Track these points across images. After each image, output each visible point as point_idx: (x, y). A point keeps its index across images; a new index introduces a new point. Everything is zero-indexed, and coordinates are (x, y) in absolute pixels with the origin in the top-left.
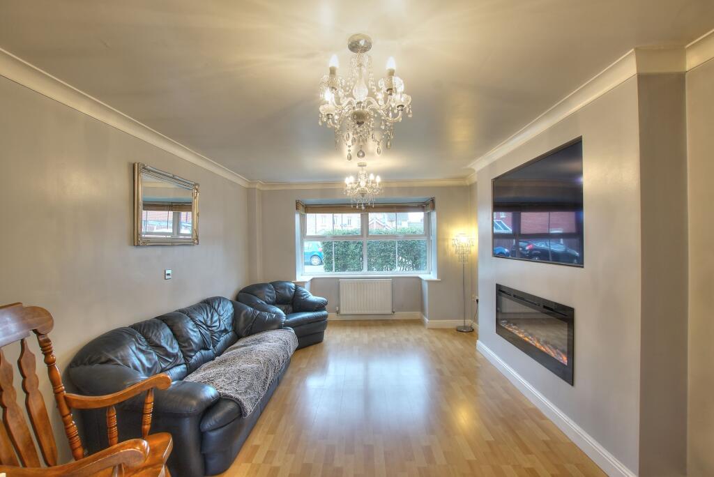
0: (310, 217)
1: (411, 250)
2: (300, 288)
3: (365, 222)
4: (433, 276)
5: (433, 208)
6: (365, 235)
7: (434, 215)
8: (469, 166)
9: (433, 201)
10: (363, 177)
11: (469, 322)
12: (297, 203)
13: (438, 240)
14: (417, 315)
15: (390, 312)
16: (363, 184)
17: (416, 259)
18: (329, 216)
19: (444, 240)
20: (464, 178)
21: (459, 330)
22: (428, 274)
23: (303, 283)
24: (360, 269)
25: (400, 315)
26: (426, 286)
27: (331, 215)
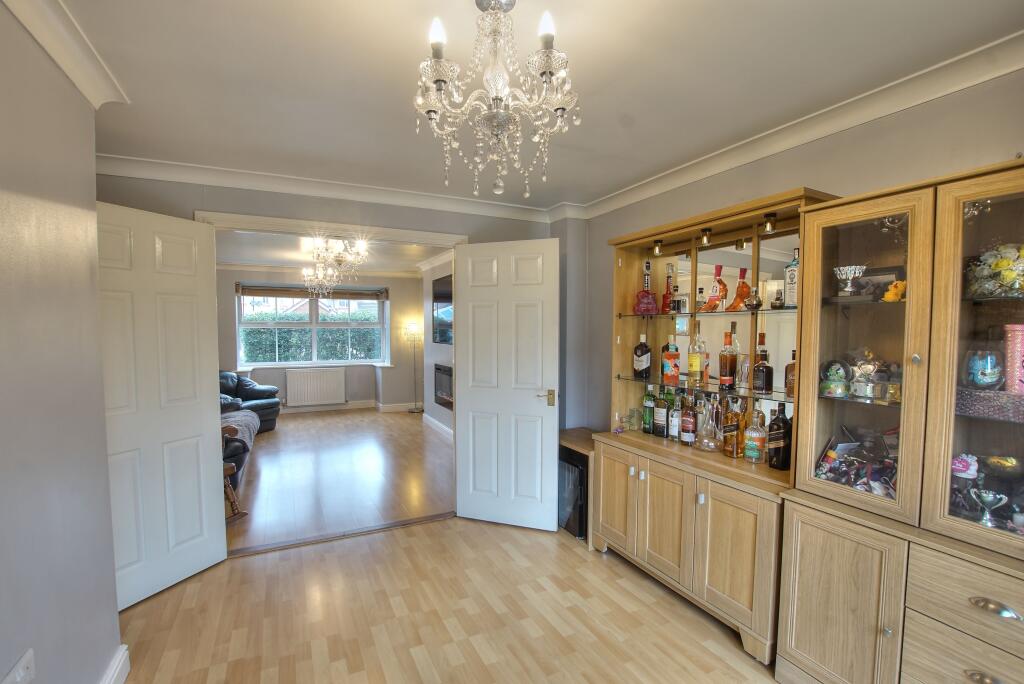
0: (247, 300)
1: (364, 339)
2: (243, 378)
3: (314, 308)
4: (387, 364)
5: (387, 298)
6: (314, 321)
7: (388, 303)
8: (418, 265)
9: (387, 291)
10: (321, 269)
11: (419, 404)
12: (237, 285)
13: (391, 329)
14: (372, 403)
15: (343, 401)
16: (321, 276)
17: (369, 350)
18: (271, 300)
19: (398, 328)
20: (415, 272)
21: (411, 412)
22: (382, 362)
23: (245, 373)
24: (308, 357)
25: (352, 404)
26: (380, 373)
27: (274, 299)
